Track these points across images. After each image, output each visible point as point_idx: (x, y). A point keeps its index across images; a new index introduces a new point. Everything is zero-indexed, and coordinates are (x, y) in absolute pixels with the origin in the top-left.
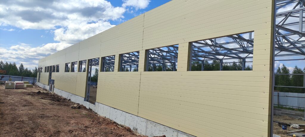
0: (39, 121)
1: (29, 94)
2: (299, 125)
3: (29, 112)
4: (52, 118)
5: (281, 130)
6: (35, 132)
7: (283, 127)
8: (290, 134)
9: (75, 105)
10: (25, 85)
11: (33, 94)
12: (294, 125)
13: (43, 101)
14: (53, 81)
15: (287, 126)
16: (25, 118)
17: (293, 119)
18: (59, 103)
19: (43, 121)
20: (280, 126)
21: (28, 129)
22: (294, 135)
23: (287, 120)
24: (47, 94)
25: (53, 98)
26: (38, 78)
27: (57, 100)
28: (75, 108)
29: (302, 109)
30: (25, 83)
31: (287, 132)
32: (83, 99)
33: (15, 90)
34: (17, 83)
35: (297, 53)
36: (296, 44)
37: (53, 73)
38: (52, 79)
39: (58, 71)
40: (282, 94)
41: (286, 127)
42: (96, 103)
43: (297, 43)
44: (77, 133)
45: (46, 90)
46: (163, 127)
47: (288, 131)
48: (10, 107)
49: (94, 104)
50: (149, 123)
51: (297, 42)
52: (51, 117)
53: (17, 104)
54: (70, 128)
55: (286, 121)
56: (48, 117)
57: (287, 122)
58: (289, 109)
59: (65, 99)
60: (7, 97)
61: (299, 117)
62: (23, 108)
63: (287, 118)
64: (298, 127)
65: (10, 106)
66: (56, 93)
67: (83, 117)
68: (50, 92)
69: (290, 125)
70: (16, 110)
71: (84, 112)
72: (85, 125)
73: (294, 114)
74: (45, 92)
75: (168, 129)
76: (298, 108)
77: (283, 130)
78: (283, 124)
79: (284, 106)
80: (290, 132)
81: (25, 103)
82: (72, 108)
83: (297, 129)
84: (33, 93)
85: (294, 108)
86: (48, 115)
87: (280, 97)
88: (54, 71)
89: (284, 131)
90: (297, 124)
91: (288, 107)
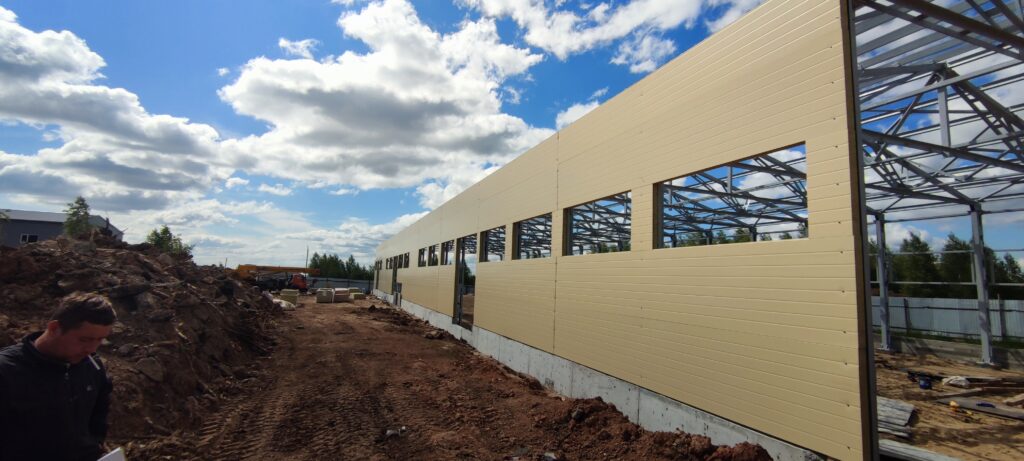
0: (356, 362)
1: (354, 312)
2: (968, 379)
3: (342, 345)
4: (379, 357)
5: (917, 390)
6: (339, 385)
7: (922, 382)
8: (943, 400)
9: (434, 333)
10: (352, 296)
11: (359, 312)
12: (953, 377)
13: (376, 323)
14: (400, 285)
15: (931, 380)
16: (330, 358)
17: (949, 363)
18: (404, 327)
19: (362, 364)
20: (914, 381)
21: (330, 379)
22: (953, 403)
23: (934, 364)
24: (386, 312)
25: (395, 318)
26: (375, 281)
27: (404, 321)
28: (432, 338)
29: (974, 338)
30: (351, 291)
31: (934, 395)
32: (451, 319)
33: (333, 305)
34: (337, 292)
35: (946, 200)
36: (939, 179)
37: (399, 270)
38: (398, 281)
39: (407, 265)
40: (914, 301)
41: (930, 384)
42: (474, 328)
43: (943, 176)
44: (418, 389)
45: (388, 304)
46: (607, 378)
47: (935, 393)
48: (313, 336)
49: (470, 329)
50: (577, 369)
51: (943, 173)
52: (380, 354)
53: (325, 330)
54: (408, 378)
55: (931, 367)
56: (373, 355)
57: (934, 370)
58: (939, 338)
59: (418, 321)
60: (314, 317)
61: (968, 359)
62: (334, 338)
63: (932, 360)
64: (963, 384)
65: (313, 333)
66: (405, 309)
67: (441, 356)
68: (395, 307)
69: (942, 378)
70: (320, 341)
71: (447, 346)
72: (440, 373)
73: (952, 350)
74: (385, 307)
75: (618, 383)
76: (962, 336)
77: (922, 390)
78: (922, 375)
79: (924, 333)
80: (941, 394)
81: (340, 328)
82: (427, 337)
83: (961, 387)
84: (363, 309)
85: (952, 335)
86: (374, 350)
87: (911, 311)
88: (400, 266)
89: (924, 392)
90: (961, 375)
91: (936, 334)
